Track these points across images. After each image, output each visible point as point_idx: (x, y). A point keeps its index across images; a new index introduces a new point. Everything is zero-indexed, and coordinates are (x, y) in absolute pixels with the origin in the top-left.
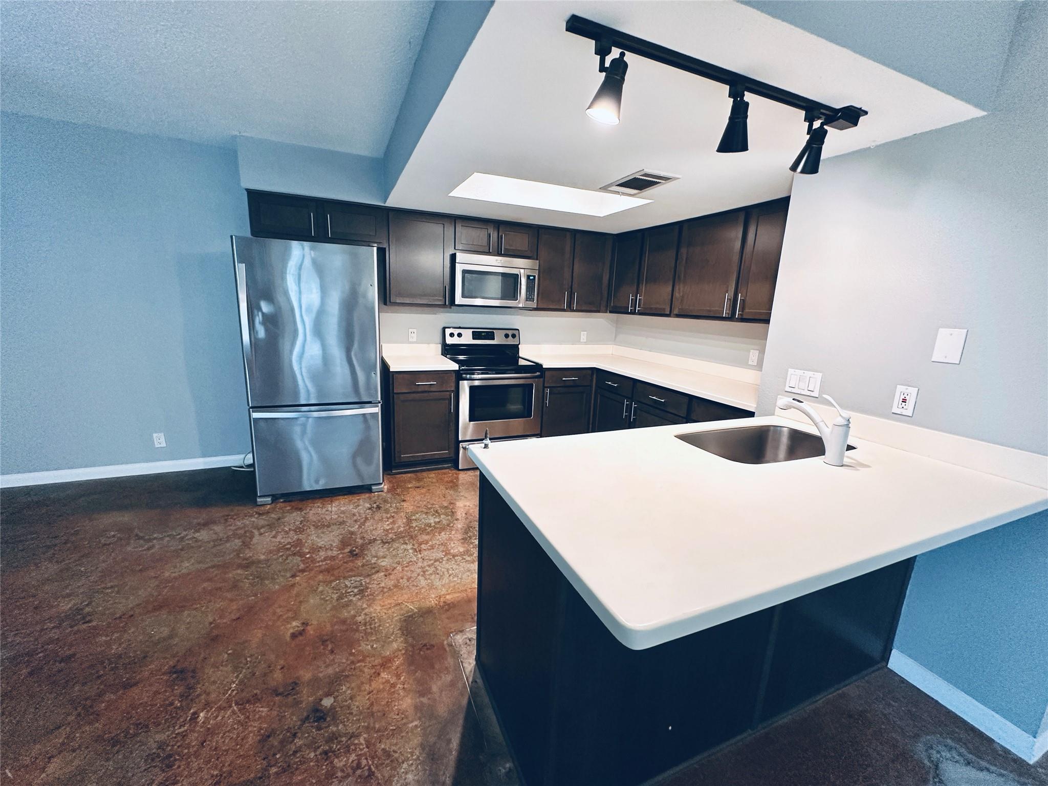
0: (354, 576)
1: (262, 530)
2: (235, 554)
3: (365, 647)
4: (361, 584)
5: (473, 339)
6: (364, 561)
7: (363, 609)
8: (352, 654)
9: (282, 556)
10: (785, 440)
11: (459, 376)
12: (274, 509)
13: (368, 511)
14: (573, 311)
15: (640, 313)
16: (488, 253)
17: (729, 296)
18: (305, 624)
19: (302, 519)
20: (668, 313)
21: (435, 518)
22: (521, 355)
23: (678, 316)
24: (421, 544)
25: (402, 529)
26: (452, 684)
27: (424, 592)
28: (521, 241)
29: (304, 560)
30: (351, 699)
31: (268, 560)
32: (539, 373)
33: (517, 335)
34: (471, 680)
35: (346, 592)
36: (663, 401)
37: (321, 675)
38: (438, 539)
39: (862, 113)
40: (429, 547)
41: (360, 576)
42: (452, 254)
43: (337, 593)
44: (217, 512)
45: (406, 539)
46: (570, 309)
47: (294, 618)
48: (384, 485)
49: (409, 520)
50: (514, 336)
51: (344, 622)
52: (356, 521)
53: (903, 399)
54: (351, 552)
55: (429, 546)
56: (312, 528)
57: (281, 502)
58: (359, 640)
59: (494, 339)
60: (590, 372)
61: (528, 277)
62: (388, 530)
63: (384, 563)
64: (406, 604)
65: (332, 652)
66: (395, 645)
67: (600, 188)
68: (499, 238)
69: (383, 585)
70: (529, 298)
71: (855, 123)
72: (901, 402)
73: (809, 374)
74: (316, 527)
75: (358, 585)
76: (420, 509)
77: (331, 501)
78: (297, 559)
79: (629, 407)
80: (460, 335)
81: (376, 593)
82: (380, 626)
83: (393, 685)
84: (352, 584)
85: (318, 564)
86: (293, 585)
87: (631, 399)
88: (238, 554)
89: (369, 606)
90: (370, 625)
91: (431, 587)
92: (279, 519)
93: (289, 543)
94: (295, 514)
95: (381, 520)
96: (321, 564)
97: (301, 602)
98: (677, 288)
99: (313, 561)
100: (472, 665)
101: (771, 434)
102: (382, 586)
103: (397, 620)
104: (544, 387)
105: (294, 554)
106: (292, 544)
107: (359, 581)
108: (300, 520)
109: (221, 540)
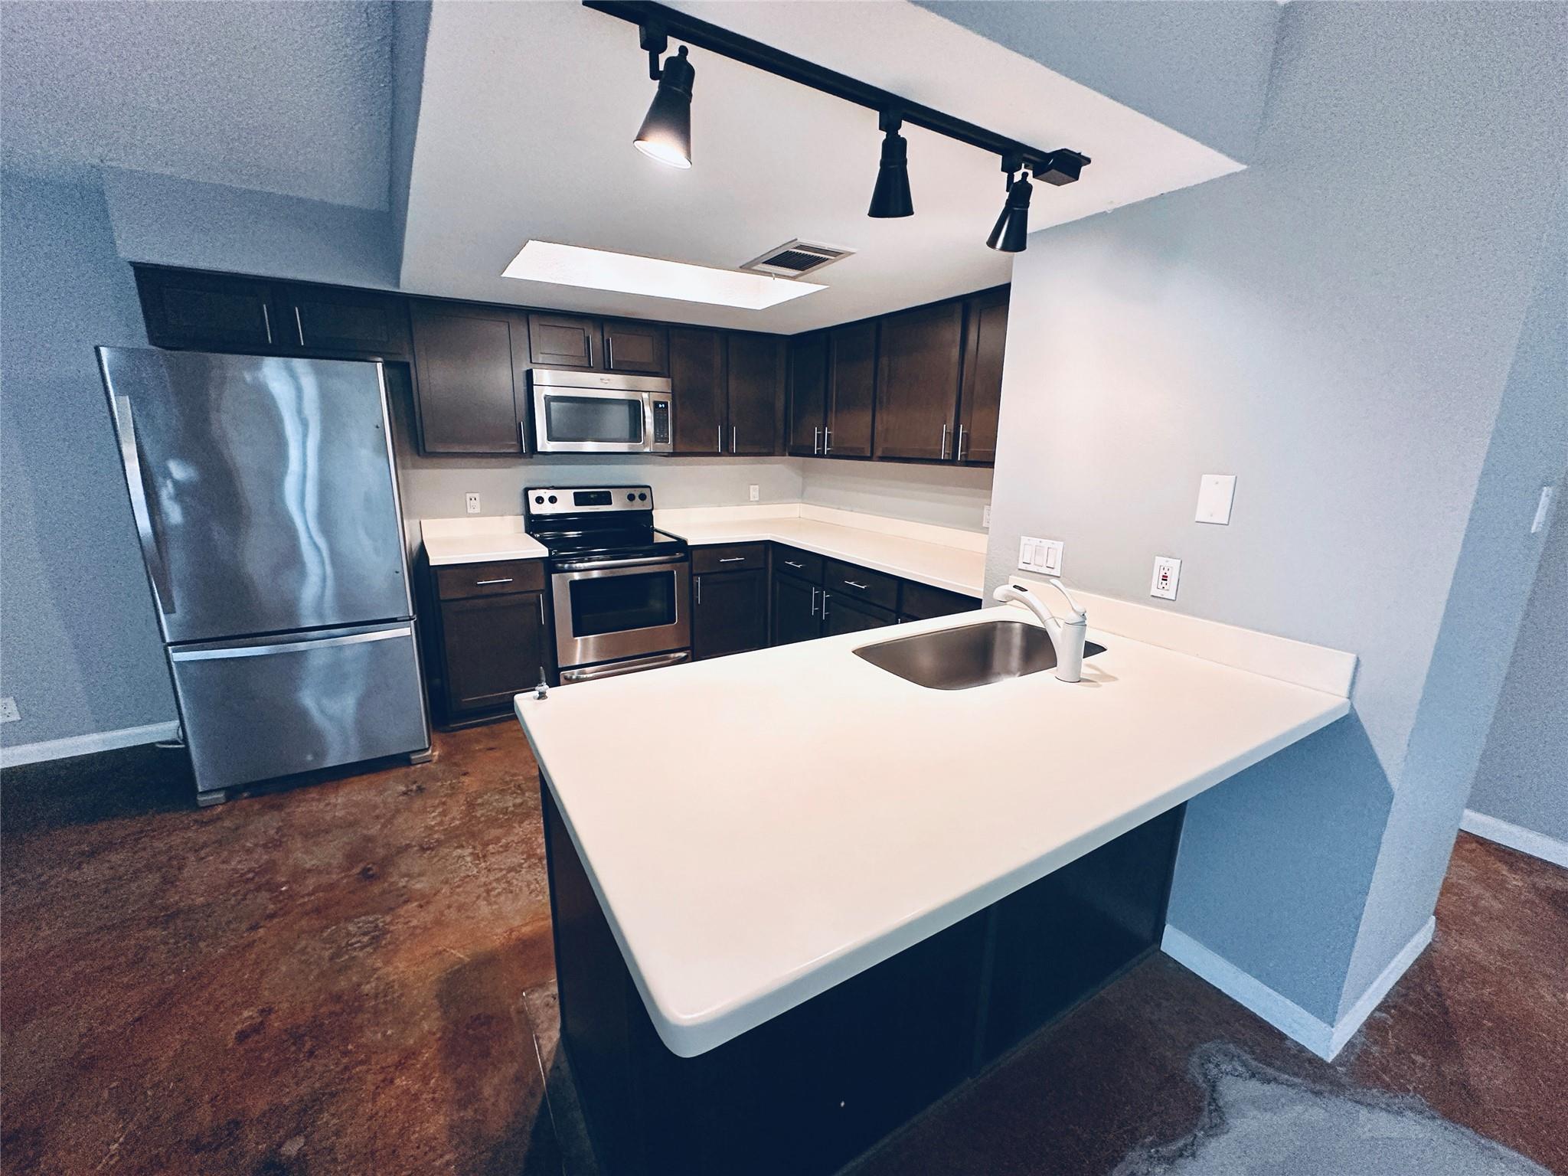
0: (364, 915)
1: (202, 853)
2: (146, 900)
3: (373, 1036)
4: (377, 926)
5: (576, 504)
6: (386, 884)
7: (377, 970)
8: (346, 1053)
9: (234, 895)
10: (1017, 640)
11: (549, 565)
12: (229, 812)
13: (401, 798)
14: (732, 454)
15: (831, 456)
16: (588, 368)
17: (947, 428)
18: (266, 1012)
19: (280, 824)
20: (869, 455)
21: (515, 798)
22: (657, 525)
23: (883, 459)
24: (488, 845)
25: (457, 822)
26: (518, 1079)
27: (486, 926)
28: (642, 349)
29: (277, 896)
30: (337, 1134)
31: (209, 905)
32: (682, 555)
33: (649, 497)
34: (549, 1065)
35: (348, 944)
36: (863, 587)
37: (286, 1101)
38: (517, 834)
39: (1083, 160)
40: (501, 849)
41: (374, 913)
42: (528, 370)
43: (331, 948)
44: (120, 828)
45: (463, 838)
46: (727, 452)
47: (247, 1004)
48: (433, 752)
49: (471, 805)
50: (643, 497)
51: (338, 998)
52: (377, 817)
53: (1163, 576)
54: (365, 870)
55: (501, 846)
56: (299, 839)
57: (246, 798)
58: (361, 1028)
59: (611, 504)
60: (762, 547)
61: (656, 404)
62: (433, 826)
63: (418, 885)
64: (452, 951)
65: (311, 1054)
66: (426, 1026)
67: (741, 267)
68: (605, 344)
69: (414, 922)
70: (659, 436)
71: (1075, 176)
72: (1160, 580)
73: (1047, 543)
74: (306, 836)
75: (370, 929)
76: (492, 786)
77: (337, 787)
78: (264, 895)
79: (819, 597)
80: (553, 500)
81: (401, 938)
82: (402, 995)
83: (416, 1097)
84: (359, 928)
85: (301, 901)
86: (250, 945)
87: (821, 586)
88: (151, 902)
89: (387, 963)
90: (385, 996)
91: (498, 916)
92: (237, 829)
93: (250, 871)
94: (267, 818)
95: (424, 811)
96: (306, 900)
97: (263, 973)
98: (878, 415)
99: (291, 896)
100: (555, 1040)
101: (998, 634)
102: (412, 924)
103: (432, 982)
104: (692, 575)
105: (258, 889)
106: (257, 870)
107: (372, 922)
108: (277, 826)
109: (120, 878)
